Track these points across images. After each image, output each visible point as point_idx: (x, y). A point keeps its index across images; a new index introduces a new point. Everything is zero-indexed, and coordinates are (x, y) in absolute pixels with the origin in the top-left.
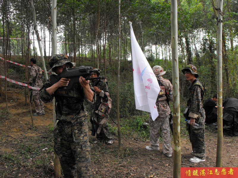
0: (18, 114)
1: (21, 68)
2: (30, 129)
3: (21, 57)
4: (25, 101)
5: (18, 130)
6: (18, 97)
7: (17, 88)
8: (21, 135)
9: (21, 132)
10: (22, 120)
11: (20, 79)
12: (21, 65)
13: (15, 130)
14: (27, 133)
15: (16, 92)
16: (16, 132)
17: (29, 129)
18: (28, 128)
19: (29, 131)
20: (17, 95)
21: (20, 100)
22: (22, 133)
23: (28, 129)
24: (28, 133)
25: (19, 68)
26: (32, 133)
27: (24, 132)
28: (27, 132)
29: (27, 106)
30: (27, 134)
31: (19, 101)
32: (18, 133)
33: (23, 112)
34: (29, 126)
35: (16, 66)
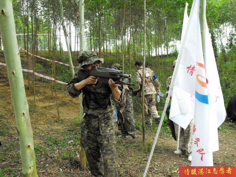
0: (45, 107)
1: (48, 63)
2: (57, 122)
3: (48, 52)
4: (51, 95)
5: (45, 123)
6: (45, 91)
7: (44, 83)
8: (48, 128)
9: (48, 124)
10: (48, 113)
11: (47, 73)
12: (48, 60)
13: (43, 123)
14: (53, 126)
15: (43, 86)
16: (44, 125)
17: (56, 122)
18: (54, 121)
19: (56, 124)
20: (44, 89)
21: (46, 93)
23: (54, 122)
24: (55, 126)
25: (46, 63)
26: (58, 126)
27: (51, 124)
28: (53, 125)
29: (53, 100)
30: (53, 127)
31: (45, 94)
32: (45, 126)
33: (50, 106)
34: (55, 119)
35: (42, 61)
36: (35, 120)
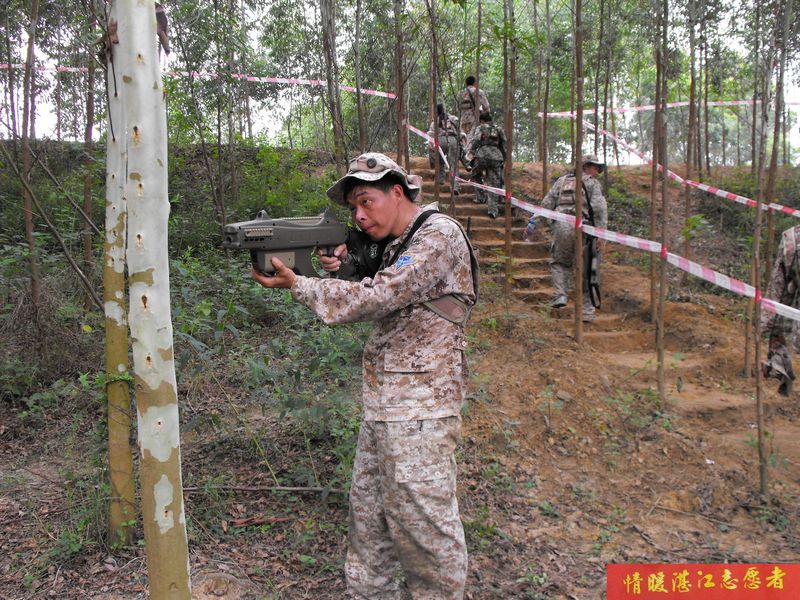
0: (706, 415)
1: (744, 214)
2: (747, 508)
3: (749, 171)
4: (743, 355)
5: (688, 507)
6: (716, 334)
7: (718, 295)
8: (694, 539)
9: (698, 518)
10: (713, 451)
11: (735, 256)
12: (742, 200)
13: (673, 504)
14: (725, 532)
15: (711, 312)
16: (676, 515)
17: (741, 511)
18: (734, 502)
19: (740, 520)
20: (716, 325)
21: (722, 345)
22: (703, 524)
23: (735, 510)
24: (733, 534)
25: (736, 212)
26: (749, 538)
27: (715, 518)
28: (724, 527)
29: (750, 379)
30: (724, 536)
31: (718, 349)
32: (684, 524)
33: (730, 408)
34: (741, 491)
35: (723, 206)
36: (638, 483)
